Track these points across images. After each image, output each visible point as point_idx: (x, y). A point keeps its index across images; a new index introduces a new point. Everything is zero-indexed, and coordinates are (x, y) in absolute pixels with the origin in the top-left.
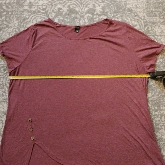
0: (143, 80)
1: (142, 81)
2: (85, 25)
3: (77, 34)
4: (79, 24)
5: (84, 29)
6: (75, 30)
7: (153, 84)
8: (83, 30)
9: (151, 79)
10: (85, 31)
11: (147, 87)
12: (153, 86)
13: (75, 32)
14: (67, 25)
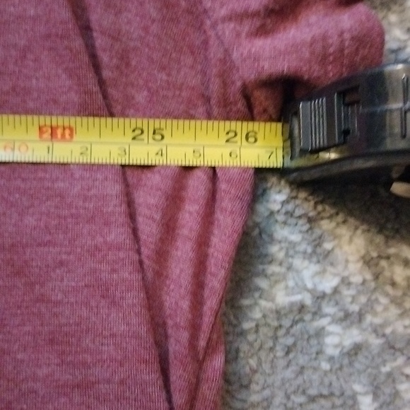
0: (169, 227)
1: (149, 229)
7: (328, 284)
9: (305, 205)
11: (218, 361)
12: (337, 338)
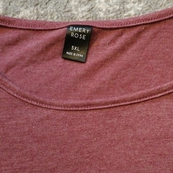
2: (125, 16)
3: (74, 74)
4: (89, 10)
5: (121, 41)
6: (67, 48)
8: (110, 49)
10: (122, 50)
13: (66, 58)
14: (20, 16)
